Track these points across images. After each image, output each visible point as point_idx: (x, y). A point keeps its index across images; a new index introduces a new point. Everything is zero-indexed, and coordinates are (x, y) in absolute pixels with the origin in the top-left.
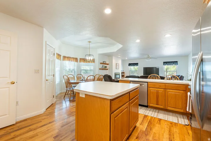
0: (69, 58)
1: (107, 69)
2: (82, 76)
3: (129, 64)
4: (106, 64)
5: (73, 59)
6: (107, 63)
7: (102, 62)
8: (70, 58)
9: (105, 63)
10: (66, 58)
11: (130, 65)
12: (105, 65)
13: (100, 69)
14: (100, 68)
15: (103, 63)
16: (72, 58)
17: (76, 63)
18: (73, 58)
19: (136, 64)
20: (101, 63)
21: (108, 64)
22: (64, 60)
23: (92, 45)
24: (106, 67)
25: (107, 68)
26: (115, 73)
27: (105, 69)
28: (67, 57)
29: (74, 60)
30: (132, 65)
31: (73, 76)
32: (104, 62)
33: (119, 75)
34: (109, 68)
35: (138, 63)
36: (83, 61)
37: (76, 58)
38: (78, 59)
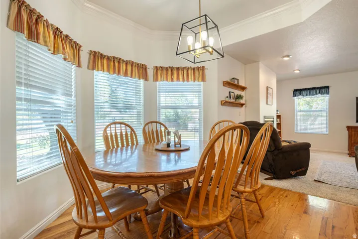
0: (114, 64)
1: (242, 105)
2: (163, 129)
3: (295, 91)
4: (237, 87)
5: (129, 68)
6: (242, 84)
7: (228, 80)
8: (119, 62)
9: (236, 82)
10: (105, 61)
11: (297, 93)
12: (237, 92)
13: (224, 103)
14: (224, 99)
15: (231, 84)
16: (127, 63)
17: (142, 82)
18: (132, 64)
19: (323, 90)
20: (227, 84)
21: (243, 89)
22: (93, 66)
24: (239, 97)
25: (242, 101)
26: (265, 117)
27: (235, 102)
28: (108, 58)
29: (135, 70)
31: (129, 130)
32: (233, 78)
34: (246, 101)
35: (328, 87)
36: (167, 75)
37: (142, 65)
38: (148, 69)
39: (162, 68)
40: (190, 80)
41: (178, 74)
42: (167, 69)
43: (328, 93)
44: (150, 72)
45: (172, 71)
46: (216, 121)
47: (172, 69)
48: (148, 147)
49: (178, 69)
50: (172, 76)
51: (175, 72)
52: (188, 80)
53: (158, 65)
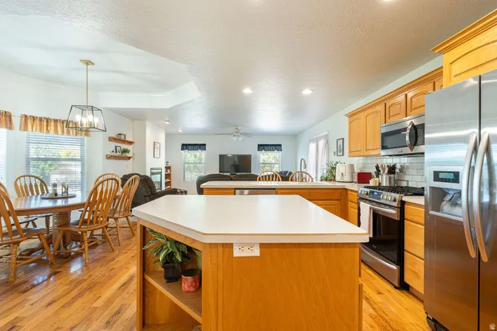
1: (129, 158)
3: (183, 145)
4: (124, 142)
6: (128, 138)
7: (114, 136)
9: (123, 137)
11: (185, 147)
12: (124, 146)
13: (109, 157)
14: (109, 153)
15: (118, 139)
17: (5, 131)
19: (202, 147)
20: (111, 139)
21: (131, 143)
23: (94, 76)
24: (125, 151)
25: (128, 155)
26: (151, 169)
27: (123, 156)
30: (190, 147)
32: (120, 134)
33: (161, 173)
34: (133, 154)
35: (205, 145)
36: (41, 125)
37: (5, 112)
38: (12, 117)
39: (34, 118)
40: (71, 133)
41: (56, 126)
42: (41, 119)
43: (205, 149)
44: (16, 121)
45: (47, 122)
46: (101, 175)
47: (48, 120)
48: (19, 202)
49: (56, 121)
50: (47, 126)
51: (52, 123)
52: (68, 133)
53: (28, 114)
